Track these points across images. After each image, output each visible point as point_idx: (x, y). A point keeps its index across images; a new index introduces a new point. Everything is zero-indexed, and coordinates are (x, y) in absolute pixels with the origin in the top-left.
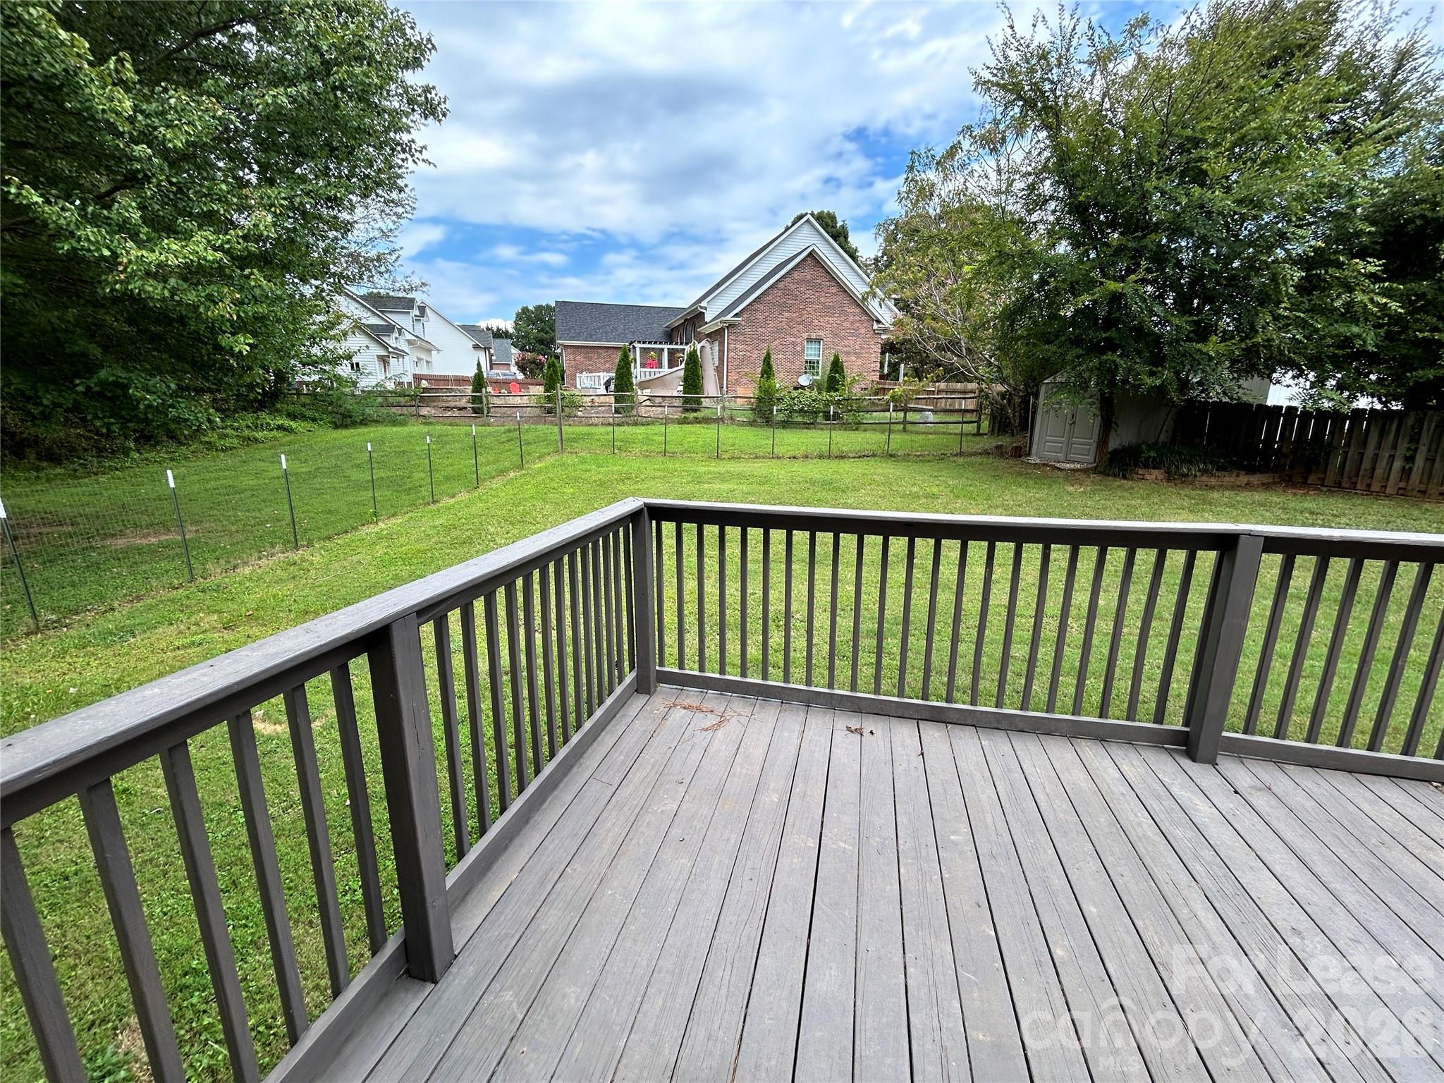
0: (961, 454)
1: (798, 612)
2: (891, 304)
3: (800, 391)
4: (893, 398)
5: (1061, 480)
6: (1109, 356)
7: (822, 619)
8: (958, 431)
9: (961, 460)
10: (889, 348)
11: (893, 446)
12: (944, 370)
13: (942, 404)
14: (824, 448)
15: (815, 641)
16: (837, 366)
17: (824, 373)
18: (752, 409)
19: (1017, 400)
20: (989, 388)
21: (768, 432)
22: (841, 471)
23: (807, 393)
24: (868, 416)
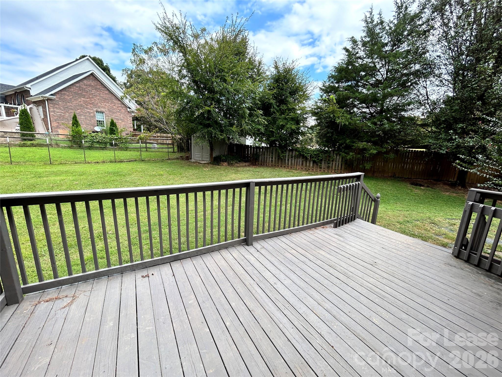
0: (169, 159)
1: (110, 230)
2: (134, 102)
3: (96, 133)
4: (140, 138)
5: (201, 167)
6: (210, 129)
7: (122, 231)
8: (167, 151)
9: (169, 161)
10: (135, 119)
11: (143, 157)
12: (159, 129)
13: (160, 141)
14: (112, 158)
15: (121, 241)
16: (113, 124)
17: (107, 126)
18: (69, 141)
19: (185, 141)
20: (175, 136)
21: (82, 151)
22: (122, 167)
23: (100, 134)
24: (131, 145)
